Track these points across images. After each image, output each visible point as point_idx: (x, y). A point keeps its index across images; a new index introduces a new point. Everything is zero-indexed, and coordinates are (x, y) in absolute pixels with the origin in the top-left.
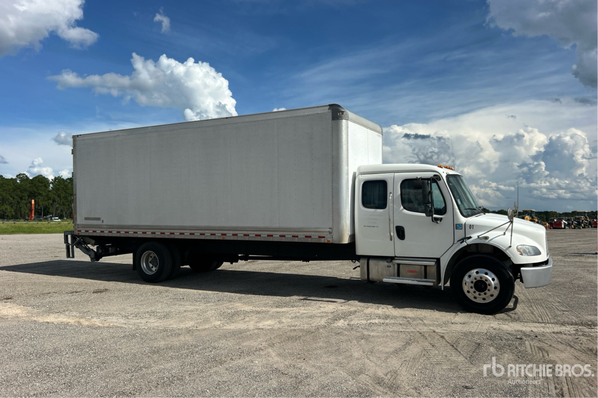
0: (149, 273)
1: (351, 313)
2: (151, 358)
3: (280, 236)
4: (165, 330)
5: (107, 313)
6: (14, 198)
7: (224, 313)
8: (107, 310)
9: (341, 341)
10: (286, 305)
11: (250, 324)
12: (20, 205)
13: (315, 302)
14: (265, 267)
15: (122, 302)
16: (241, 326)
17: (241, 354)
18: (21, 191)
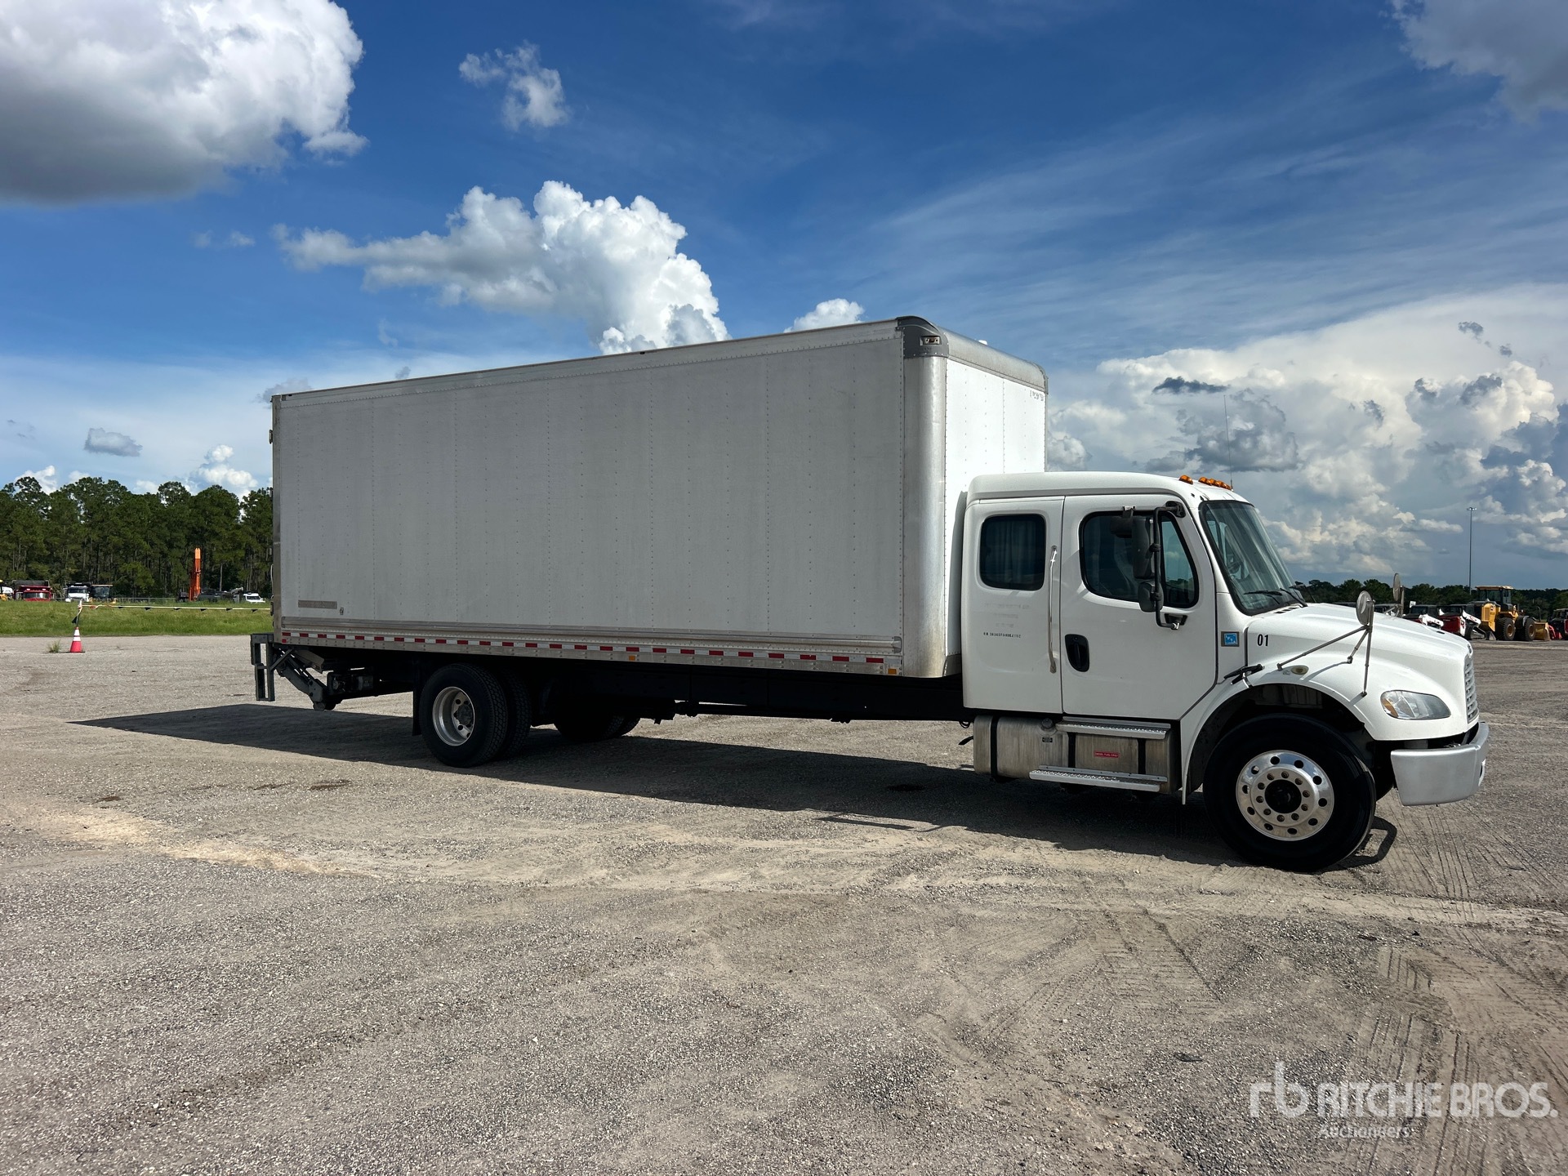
0: (453, 742)
1: (940, 857)
2: (420, 955)
3: (771, 655)
4: (469, 888)
5: (336, 840)
6: (152, 544)
7: (619, 848)
8: (337, 834)
9: (897, 930)
10: (778, 832)
11: (679, 880)
12: (167, 562)
13: (855, 826)
14: (744, 732)
15: (378, 813)
16: (656, 882)
17: (640, 952)
18: (169, 527)
